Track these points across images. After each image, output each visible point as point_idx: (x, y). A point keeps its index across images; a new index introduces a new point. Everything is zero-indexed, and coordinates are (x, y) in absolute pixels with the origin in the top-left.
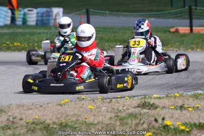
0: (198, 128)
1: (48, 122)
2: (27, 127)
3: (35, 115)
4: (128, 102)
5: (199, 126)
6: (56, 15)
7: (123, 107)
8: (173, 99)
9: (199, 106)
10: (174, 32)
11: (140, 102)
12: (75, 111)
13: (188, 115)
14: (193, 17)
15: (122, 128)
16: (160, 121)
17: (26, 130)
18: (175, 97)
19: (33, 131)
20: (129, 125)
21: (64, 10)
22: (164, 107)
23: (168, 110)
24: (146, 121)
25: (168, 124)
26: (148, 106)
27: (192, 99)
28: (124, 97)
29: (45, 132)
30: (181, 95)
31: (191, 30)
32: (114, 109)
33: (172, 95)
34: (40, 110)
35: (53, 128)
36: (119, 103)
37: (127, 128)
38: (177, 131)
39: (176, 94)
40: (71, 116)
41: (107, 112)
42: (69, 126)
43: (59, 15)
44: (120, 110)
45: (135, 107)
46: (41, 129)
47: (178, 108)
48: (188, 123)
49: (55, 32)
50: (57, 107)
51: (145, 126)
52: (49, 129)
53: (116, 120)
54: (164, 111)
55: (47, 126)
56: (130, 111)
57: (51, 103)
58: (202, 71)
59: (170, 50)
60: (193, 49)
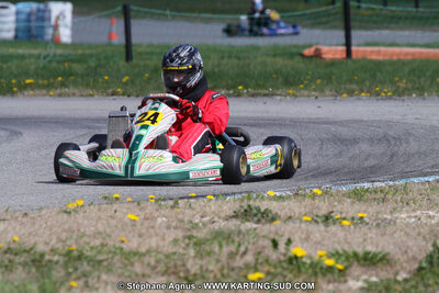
0: (362, 262)
1: (41, 248)
3: (12, 234)
4: (212, 205)
5: (365, 259)
6: (58, 18)
7: (202, 217)
8: (308, 201)
9: (364, 215)
10: (311, 57)
11: (238, 206)
12: (99, 225)
13: (341, 234)
14: (352, 24)
15: (200, 262)
16: (282, 247)
18: (314, 196)
19: (8, 268)
20: (216, 257)
21: (75, 7)
22: (290, 217)
23: (297, 224)
24: (250, 247)
25: (299, 254)
26: (256, 215)
27: (349, 200)
28: (204, 196)
29: (34, 270)
30: (326, 193)
31: (349, 53)
32: (182, 221)
33: (308, 191)
34: (22, 224)
35: (50, 261)
36: (193, 209)
37: (209, 262)
38: (318, 270)
39: (315, 190)
40: (90, 236)
41: (168, 228)
42: (86, 257)
43: (64, 17)
44: (197, 224)
45: (228, 218)
46: (25, 265)
47: (319, 220)
48: (341, 252)
49: (55, 55)
50: (60, 217)
52: (44, 263)
53: (188, 245)
54: (290, 225)
55: (37, 257)
56: (216, 226)
57: (48, 207)
58: (371, 140)
59: (302, 96)
60: (351, 93)
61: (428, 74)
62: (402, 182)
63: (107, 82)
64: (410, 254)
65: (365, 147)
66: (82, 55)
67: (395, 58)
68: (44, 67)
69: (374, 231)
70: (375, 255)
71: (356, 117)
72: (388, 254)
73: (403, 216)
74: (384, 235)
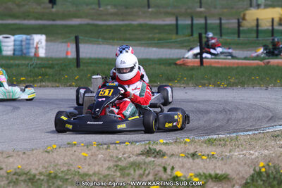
0: (214, 180)
1: (33, 172)
2: (8, 178)
3: (17, 164)
4: (129, 148)
5: (216, 178)
6: (38, 43)
7: (123, 154)
8: (182, 145)
9: (214, 153)
10: (180, 65)
11: (143, 148)
12: (66, 159)
13: (202, 164)
15: (123, 180)
16: (169, 171)
17: (7, 182)
18: (186, 143)
19: (16, 183)
20: (132, 177)
21: (47, 37)
22: (173, 155)
23: (177, 159)
24: (151, 171)
25: (179, 175)
26: (153, 153)
27: (205, 145)
28: (124, 143)
29: (30, 184)
30: (192, 141)
31: (202, 63)
32: (112, 157)
33: (182, 140)
34: (23, 158)
35: (39, 179)
36: (118, 150)
37: (129, 180)
39: (186, 140)
40: (60, 165)
41: (105, 160)
42: (59, 177)
43: (41, 43)
44: (120, 159)
45: (138, 155)
46: (25, 181)
47: (189, 156)
48: (202, 174)
49: (37, 65)
50: (44, 154)
51: (151, 177)
52: (35, 180)
53: (116, 170)
54: (173, 159)
55: (32, 177)
56: (132, 159)
57: (36, 149)
58: (216, 111)
59: (176, 87)
60: (204, 85)
61: (247, 75)
62: (234, 135)
63: (67, 79)
64: (241, 175)
65: (212, 115)
66: (52, 64)
67: (228, 66)
68: (30, 71)
69: (220, 162)
70: (222, 176)
71: (207, 98)
72: (228, 175)
73: (236, 154)
74: (225, 164)
